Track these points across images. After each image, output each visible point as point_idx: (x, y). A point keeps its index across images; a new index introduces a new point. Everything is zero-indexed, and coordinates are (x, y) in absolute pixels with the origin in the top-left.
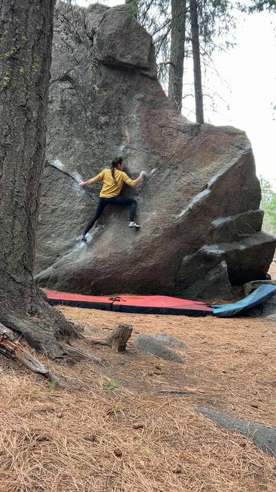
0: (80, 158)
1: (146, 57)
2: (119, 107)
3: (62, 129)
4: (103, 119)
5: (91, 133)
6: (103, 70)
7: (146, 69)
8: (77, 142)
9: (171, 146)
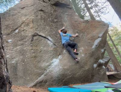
0: (49, 32)
1: (69, 2)
5: (52, 24)
6: (54, 7)
7: (69, 6)
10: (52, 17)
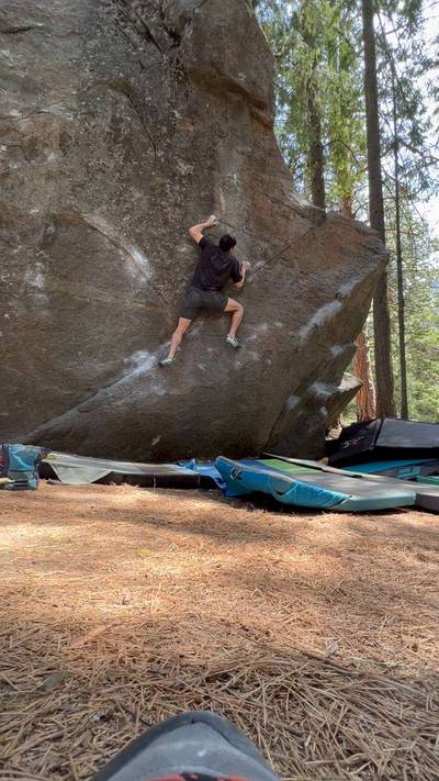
2: (212, 157)
3: (112, 165)
4: (184, 168)
5: (163, 185)
6: (192, 87)
7: (261, 106)
9: (286, 232)
10: (169, 146)
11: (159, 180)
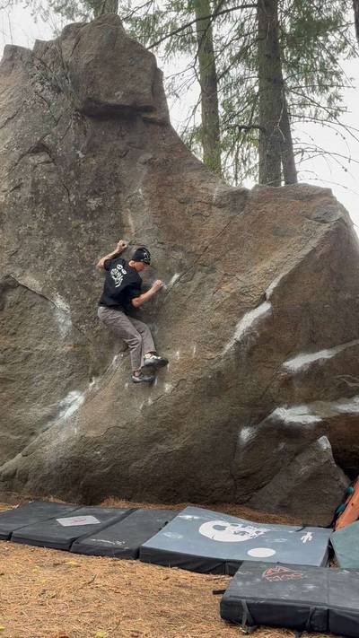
0: (61, 269)
1: (147, 90)
2: (116, 180)
3: (36, 226)
4: (93, 203)
5: (78, 227)
6: (88, 123)
7: (149, 109)
8: (58, 244)
9: (201, 232)
10: (78, 187)
11: (74, 223)
